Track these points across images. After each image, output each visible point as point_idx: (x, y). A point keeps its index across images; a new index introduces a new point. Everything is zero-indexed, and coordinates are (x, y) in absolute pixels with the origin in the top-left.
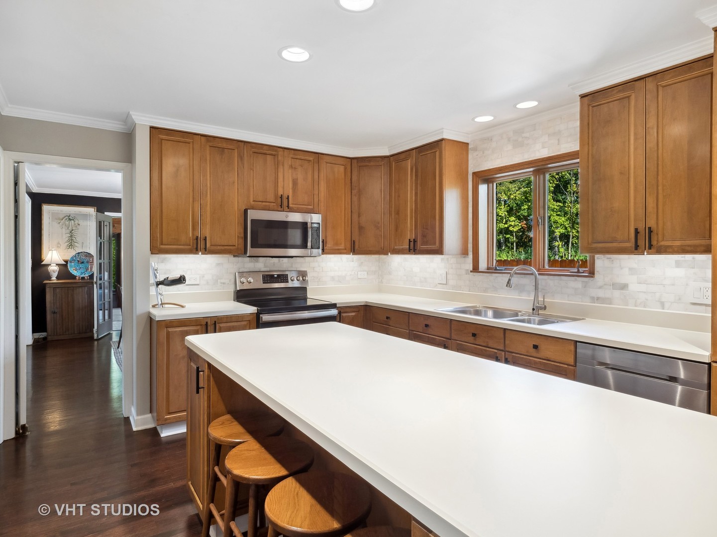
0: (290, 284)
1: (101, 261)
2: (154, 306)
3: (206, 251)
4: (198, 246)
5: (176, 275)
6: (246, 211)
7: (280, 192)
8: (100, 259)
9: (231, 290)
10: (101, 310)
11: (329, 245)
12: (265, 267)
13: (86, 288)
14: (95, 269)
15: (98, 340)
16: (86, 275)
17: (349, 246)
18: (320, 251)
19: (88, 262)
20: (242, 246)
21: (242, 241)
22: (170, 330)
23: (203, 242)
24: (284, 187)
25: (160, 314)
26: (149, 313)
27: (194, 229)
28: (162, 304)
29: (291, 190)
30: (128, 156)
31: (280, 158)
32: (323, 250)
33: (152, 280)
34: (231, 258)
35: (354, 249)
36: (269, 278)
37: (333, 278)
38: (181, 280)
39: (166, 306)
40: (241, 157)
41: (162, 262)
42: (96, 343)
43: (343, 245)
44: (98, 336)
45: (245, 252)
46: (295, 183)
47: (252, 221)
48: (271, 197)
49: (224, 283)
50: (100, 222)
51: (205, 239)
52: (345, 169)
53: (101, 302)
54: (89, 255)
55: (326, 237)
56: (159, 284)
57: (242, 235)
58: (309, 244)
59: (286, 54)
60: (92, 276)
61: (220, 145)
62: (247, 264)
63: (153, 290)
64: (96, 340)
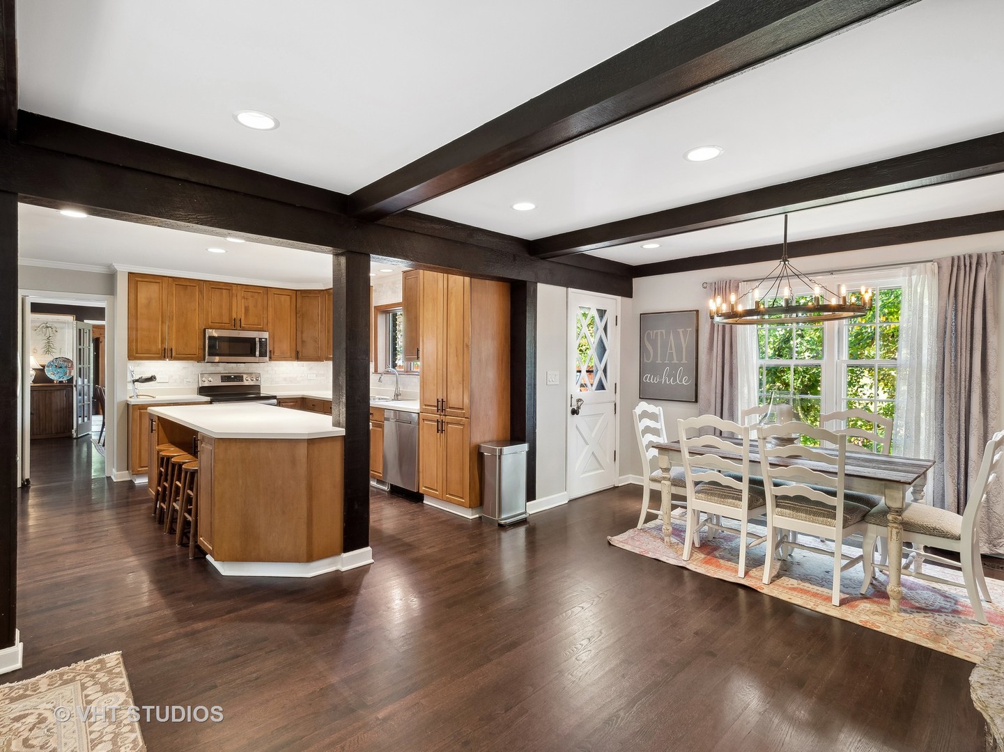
0: (246, 383)
1: (80, 366)
2: (130, 397)
3: (172, 358)
4: (165, 354)
5: (149, 375)
6: (205, 330)
7: (234, 316)
8: (80, 364)
9: (195, 387)
10: (80, 417)
11: (277, 353)
12: (225, 370)
13: (65, 391)
14: (74, 373)
15: (77, 438)
16: (65, 379)
17: (294, 354)
18: (267, 358)
19: (66, 367)
20: (202, 355)
21: (201, 352)
22: (142, 411)
23: (169, 352)
24: (238, 312)
25: (133, 401)
26: (127, 401)
27: (163, 342)
28: (137, 396)
29: (243, 315)
30: (111, 290)
31: (234, 291)
32: (270, 358)
33: (130, 379)
34: (195, 363)
35: (298, 357)
36: (226, 378)
37: (285, 379)
38: (152, 379)
39: (141, 397)
40: (201, 292)
41: (138, 366)
42: (75, 441)
43: (289, 354)
44: (77, 435)
45: (204, 360)
46: (247, 309)
47: (209, 337)
48: (226, 319)
49: (189, 382)
50: (80, 330)
51: (171, 350)
52: (291, 298)
53: (80, 404)
54: (67, 360)
55: (274, 348)
56: (134, 381)
57: (202, 347)
58: (257, 353)
59: (210, 250)
60: (71, 380)
61: (184, 284)
62: (210, 368)
63: (130, 386)
64: (75, 438)
